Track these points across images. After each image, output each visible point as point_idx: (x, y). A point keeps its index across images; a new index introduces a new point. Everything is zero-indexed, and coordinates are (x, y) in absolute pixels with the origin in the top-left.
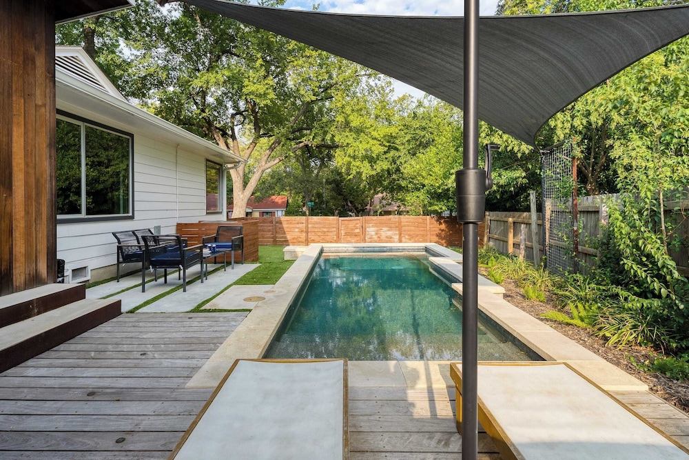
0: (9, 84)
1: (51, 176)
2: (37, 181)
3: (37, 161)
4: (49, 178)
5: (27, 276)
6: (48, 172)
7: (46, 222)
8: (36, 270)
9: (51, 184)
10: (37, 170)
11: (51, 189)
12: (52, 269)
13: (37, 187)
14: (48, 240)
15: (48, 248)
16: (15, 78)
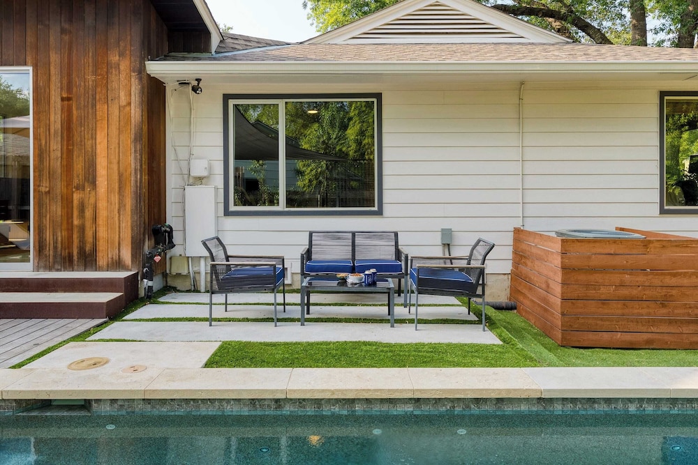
0: (93, 96)
1: (136, 170)
2: (120, 176)
3: (121, 157)
4: (133, 172)
5: (110, 259)
6: (133, 166)
7: (130, 213)
8: (119, 256)
9: (136, 177)
10: (121, 165)
11: (136, 181)
12: (136, 258)
13: (120, 181)
14: (132, 230)
15: (132, 237)
16: (98, 90)
